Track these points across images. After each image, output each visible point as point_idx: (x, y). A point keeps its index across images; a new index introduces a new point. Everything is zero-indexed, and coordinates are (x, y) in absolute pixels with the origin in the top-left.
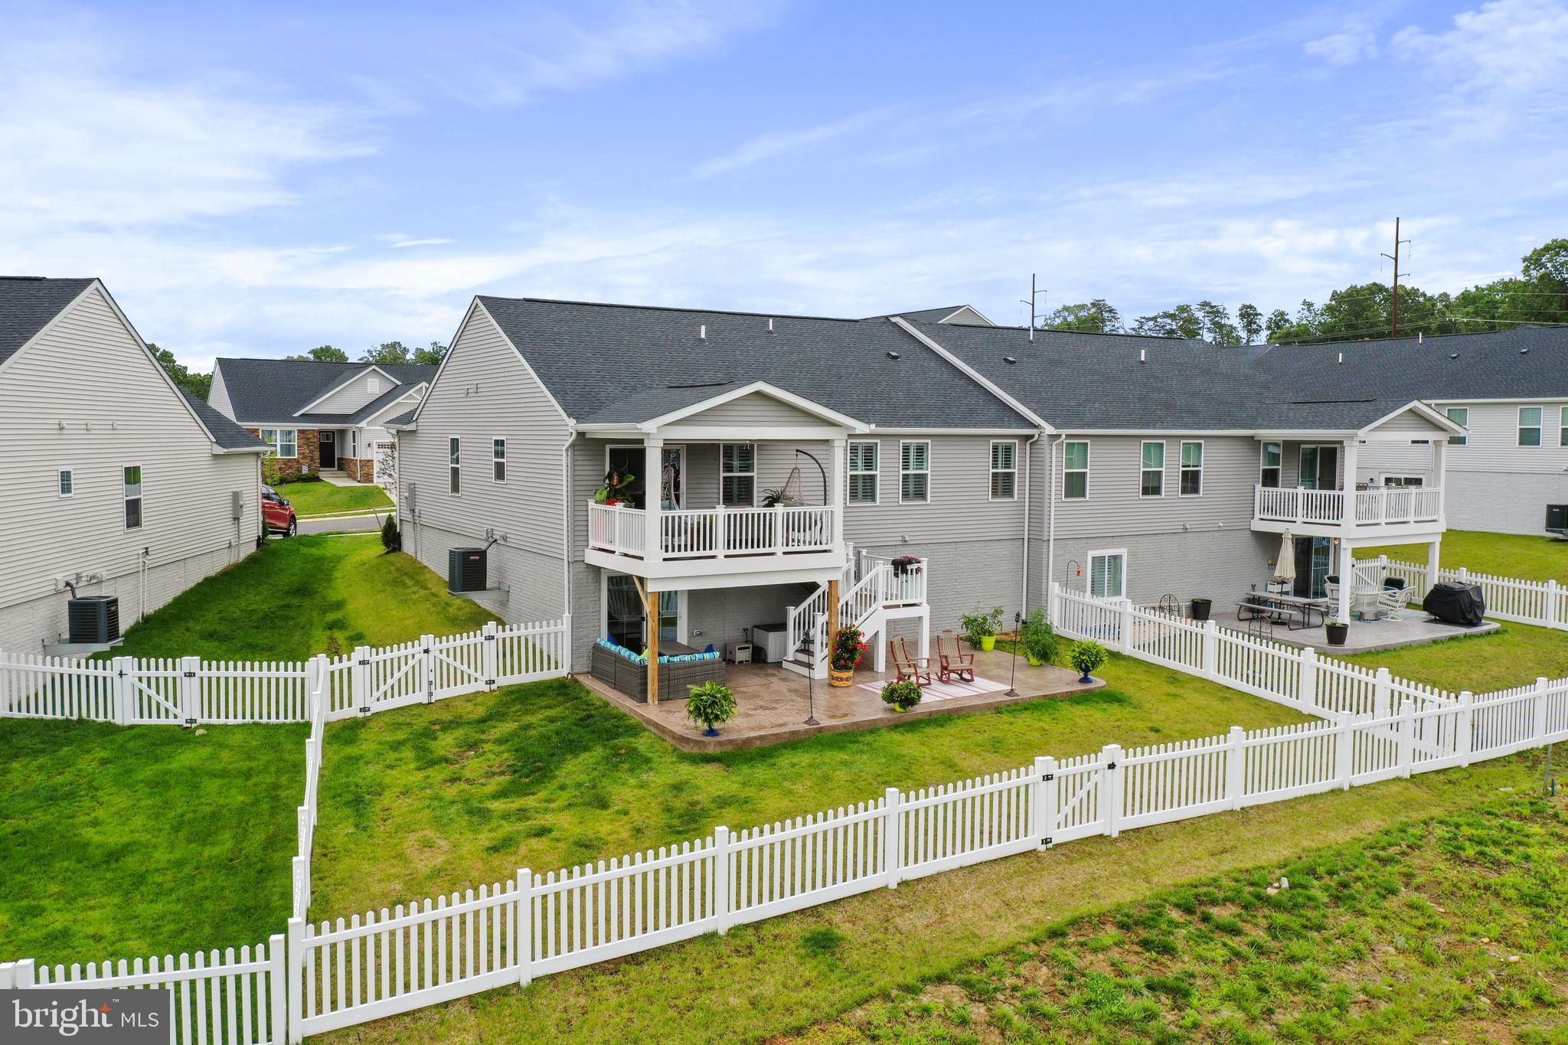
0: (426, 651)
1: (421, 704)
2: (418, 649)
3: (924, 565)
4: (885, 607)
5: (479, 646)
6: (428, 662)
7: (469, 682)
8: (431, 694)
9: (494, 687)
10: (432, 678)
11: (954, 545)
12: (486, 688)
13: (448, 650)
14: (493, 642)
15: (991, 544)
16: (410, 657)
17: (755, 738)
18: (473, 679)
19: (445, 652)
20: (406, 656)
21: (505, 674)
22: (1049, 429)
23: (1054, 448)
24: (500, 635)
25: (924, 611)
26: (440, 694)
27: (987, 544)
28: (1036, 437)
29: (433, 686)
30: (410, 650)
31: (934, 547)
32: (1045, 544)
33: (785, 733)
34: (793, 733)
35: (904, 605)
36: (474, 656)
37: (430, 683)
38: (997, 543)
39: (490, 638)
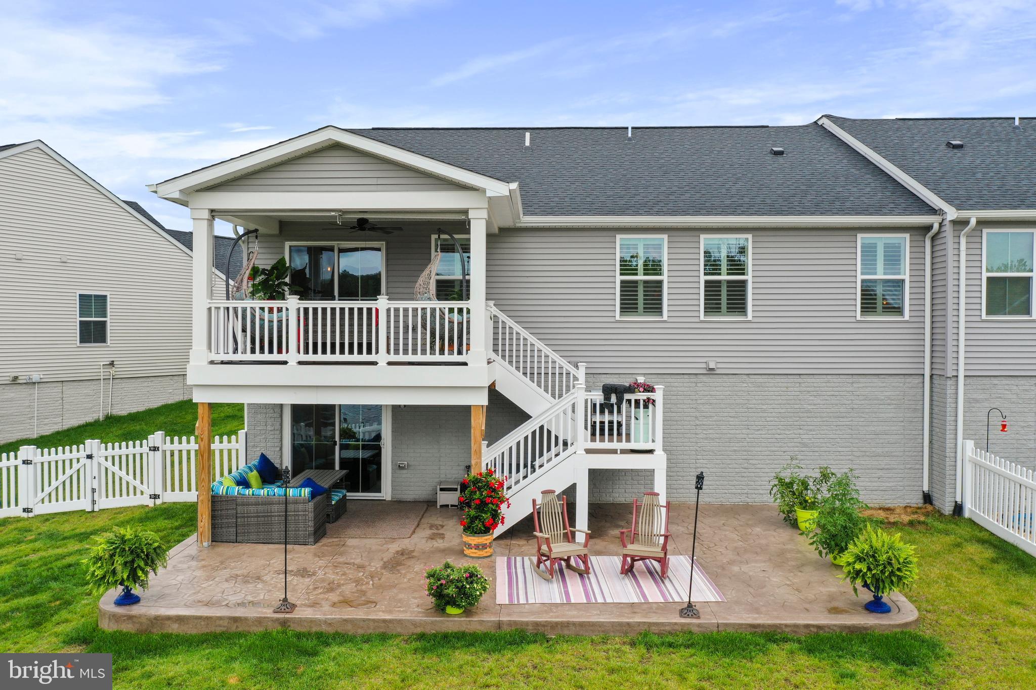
0: (90, 457)
1: (83, 512)
2: (83, 454)
3: (658, 396)
4: (588, 451)
5: (145, 456)
6: (91, 468)
7: (135, 494)
8: (94, 502)
9: (158, 502)
10: (96, 486)
11: (797, 379)
12: (151, 503)
13: (113, 457)
14: (159, 454)
15: (862, 380)
16: (74, 462)
17: (169, 618)
18: (138, 492)
19: (110, 459)
20: (71, 460)
21: (173, 490)
22: (952, 214)
23: (963, 241)
24: (168, 446)
25: (658, 463)
26: (104, 503)
27: (855, 379)
28: (936, 227)
29: (96, 495)
30: (75, 454)
31: (760, 379)
32: (949, 382)
33: (221, 618)
34: (235, 620)
35: (624, 452)
36: (138, 467)
37: (94, 490)
38: (875, 380)
39: (155, 449)
